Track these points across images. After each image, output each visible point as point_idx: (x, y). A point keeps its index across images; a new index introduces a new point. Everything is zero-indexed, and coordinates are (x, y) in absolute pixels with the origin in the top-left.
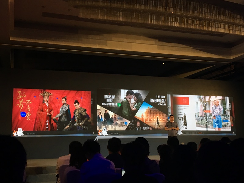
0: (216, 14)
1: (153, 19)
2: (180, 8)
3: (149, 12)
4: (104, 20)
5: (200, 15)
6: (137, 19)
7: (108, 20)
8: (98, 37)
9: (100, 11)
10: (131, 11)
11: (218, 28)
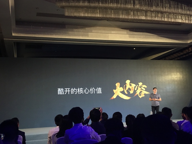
0: (175, 8)
1: (124, 14)
2: (145, 5)
3: (120, 8)
4: (85, 16)
5: (162, 9)
6: (111, 15)
7: (88, 16)
8: (81, 30)
9: (82, 10)
10: (106, 8)
11: (177, 18)
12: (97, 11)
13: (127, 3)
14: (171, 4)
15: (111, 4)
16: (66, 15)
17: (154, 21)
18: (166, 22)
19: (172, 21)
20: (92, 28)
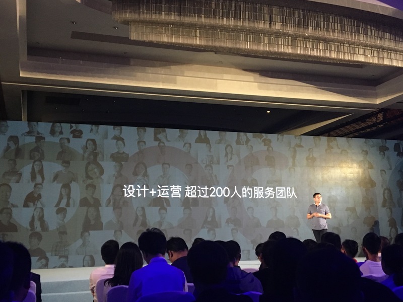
0: (352, 32)
1: (250, 41)
2: (293, 24)
3: (243, 30)
4: (172, 43)
5: (326, 34)
6: (224, 42)
7: (177, 43)
8: (162, 70)
9: (165, 29)
10: (213, 28)
11: (355, 54)
12: (196, 32)
13: (257, 19)
14: (346, 23)
15: (225, 19)
16: (132, 39)
17: (310, 56)
18: (334, 59)
19: (346, 58)
20: (184, 67)
